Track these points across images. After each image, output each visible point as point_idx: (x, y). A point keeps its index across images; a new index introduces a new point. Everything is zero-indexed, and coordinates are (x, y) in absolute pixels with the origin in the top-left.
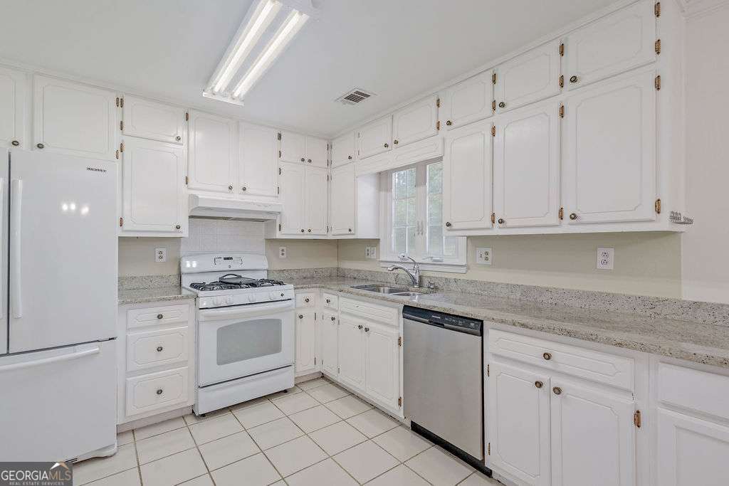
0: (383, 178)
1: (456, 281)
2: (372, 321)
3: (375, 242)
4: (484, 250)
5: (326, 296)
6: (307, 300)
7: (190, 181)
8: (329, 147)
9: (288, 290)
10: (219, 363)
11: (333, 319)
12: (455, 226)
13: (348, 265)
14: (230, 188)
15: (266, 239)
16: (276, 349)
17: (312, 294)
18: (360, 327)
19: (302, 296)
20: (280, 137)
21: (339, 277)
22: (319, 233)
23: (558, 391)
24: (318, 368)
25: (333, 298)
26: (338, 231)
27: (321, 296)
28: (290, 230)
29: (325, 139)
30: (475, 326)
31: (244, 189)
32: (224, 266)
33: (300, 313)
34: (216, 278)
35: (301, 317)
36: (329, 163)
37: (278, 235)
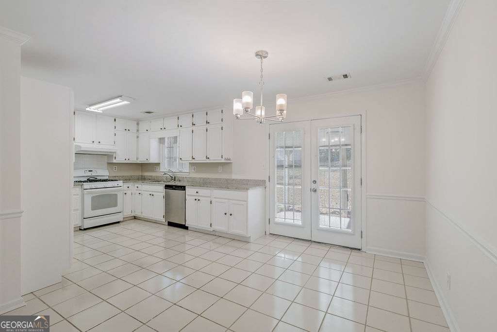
0: (161, 140)
1: (186, 178)
2: (155, 192)
3: (158, 164)
4: (194, 167)
5: (136, 185)
6: (128, 187)
7: (76, 140)
8: (138, 124)
9: (120, 183)
10: (92, 210)
11: (140, 194)
12: (183, 159)
13: (146, 174)
14: (93, 142)
15: (108, 163)
16: (116, 205)
17: (130, 184)
18: (150, 195)
19: (126, 185)
20: (115, 120)
21: (143, 179)
22: (133, 160)
23: (199, 200)
24: (133, 214)
25: (140, 186)
26: (142, 160)
27: (134, 185)
28: (120, 159)
29: (135, 121)
30: (183, 188)
31: (99, 142)
32: (89, 174)
33: (125, 192)
34: (86, 179)
35: (126, 194)
36: (138, 131)
37: (114, 161)
